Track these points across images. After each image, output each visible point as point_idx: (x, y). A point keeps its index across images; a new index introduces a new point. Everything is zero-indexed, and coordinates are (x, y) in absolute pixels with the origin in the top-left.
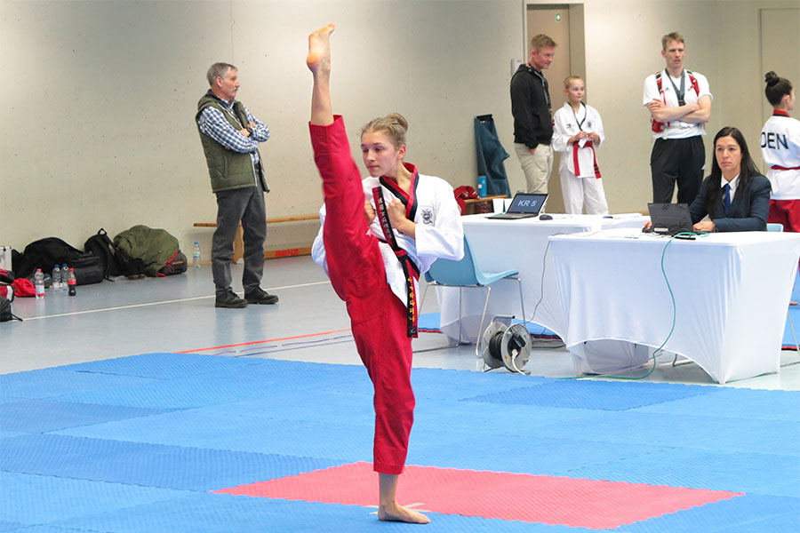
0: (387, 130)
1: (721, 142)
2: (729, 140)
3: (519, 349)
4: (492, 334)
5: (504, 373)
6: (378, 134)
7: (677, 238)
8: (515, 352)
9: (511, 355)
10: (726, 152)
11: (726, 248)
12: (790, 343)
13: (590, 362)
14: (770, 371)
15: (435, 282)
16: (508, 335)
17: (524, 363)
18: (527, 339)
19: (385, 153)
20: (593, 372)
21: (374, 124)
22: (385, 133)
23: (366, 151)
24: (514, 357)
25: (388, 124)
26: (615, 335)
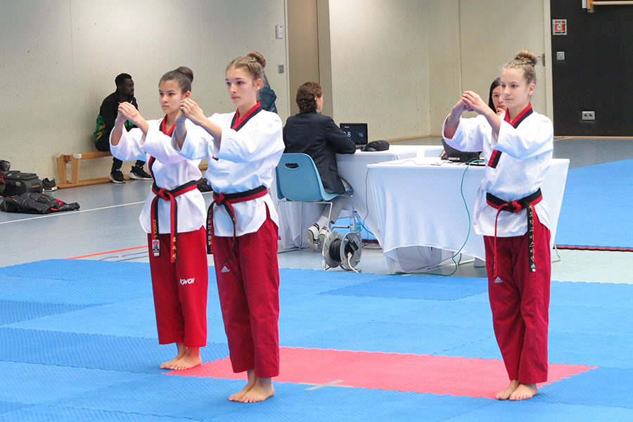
0: (246, 67)
1: (496, 90)
3: (352, 252)
4: (331, 241)
5: (339, 271)
6: (238, 70)
8: (350, 255)
9: (347, 257)
10: (501, 99)
13: (400, 261)
15: (285, 199)
16: (345, 241)
17: (357, 263)
18: (359, 244)
19: (245, 86)
20: (403, 271)
21: (235, 62)
22: (245, 70)
23: (229, 84)
24: (349, 258)
25: (246, 63)
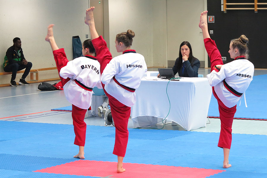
1: (182, 47)
2: (186, 46)
4: (108, 113)
5: (112, 127)
7: (171, 80)
10: (185, 51)
11: (190, 84)
12: (211, 115)
13: (139, 123)
14: (203, 127)
20: (140, 127)
26: (149, 114)
